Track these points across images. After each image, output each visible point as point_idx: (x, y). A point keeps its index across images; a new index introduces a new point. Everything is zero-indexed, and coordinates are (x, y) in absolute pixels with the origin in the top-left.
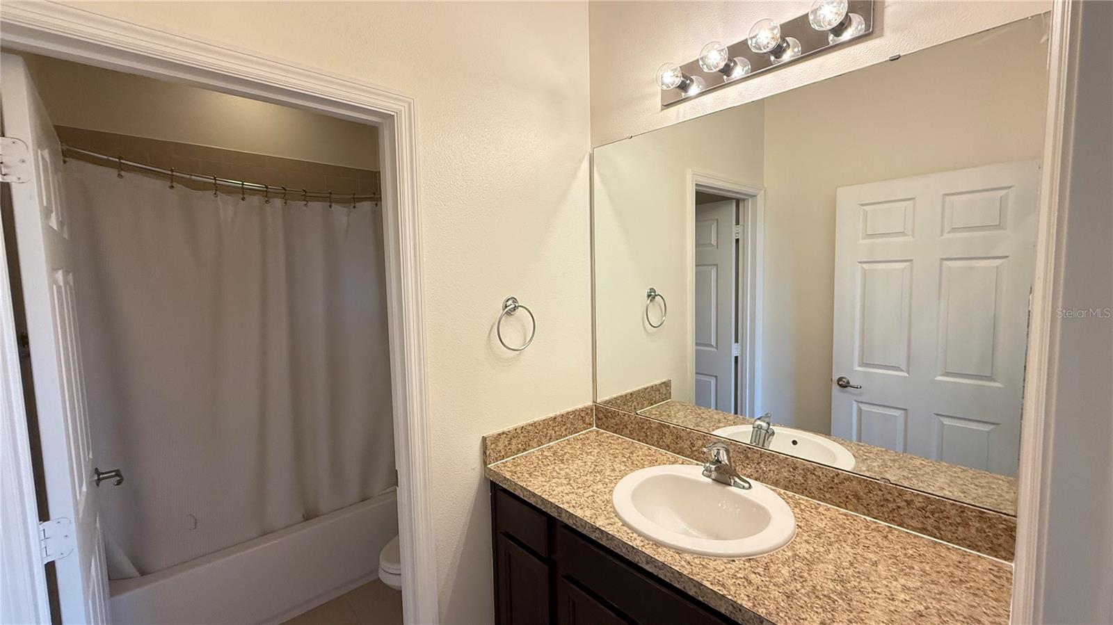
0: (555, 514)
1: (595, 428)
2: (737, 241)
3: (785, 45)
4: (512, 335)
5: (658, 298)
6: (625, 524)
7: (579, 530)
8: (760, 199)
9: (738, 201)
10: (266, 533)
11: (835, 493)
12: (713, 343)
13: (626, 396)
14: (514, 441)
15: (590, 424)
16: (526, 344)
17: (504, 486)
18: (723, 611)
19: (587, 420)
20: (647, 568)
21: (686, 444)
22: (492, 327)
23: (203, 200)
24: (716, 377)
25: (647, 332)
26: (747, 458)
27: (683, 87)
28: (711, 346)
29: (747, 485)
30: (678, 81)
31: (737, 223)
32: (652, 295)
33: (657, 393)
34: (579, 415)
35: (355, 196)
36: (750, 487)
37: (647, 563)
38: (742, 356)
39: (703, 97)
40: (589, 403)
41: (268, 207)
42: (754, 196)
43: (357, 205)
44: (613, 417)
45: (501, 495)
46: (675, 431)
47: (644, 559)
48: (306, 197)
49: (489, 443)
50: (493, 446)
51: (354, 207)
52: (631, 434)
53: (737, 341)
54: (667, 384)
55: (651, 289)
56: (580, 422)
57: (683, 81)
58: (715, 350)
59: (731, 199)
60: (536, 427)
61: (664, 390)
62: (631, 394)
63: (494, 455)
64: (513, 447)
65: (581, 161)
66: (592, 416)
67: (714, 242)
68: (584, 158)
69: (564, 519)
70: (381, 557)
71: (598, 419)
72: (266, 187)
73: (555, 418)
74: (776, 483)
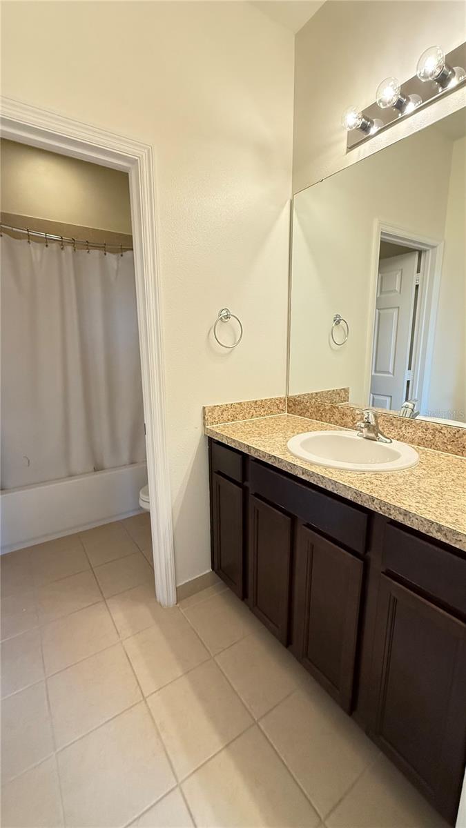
0: (246, 452)
1: (286, 413)
2: (417, 286)
3: (450, 73)
4: (225, 337)
5: (342, 322)
6: (292, 454)
7: (261, 459)
8: (439, 250)
9: (420, 252)
10: (71, 475)
11: (456, 445)
12: (391, 371)
13: (312, 394)
14: (225, 413)
15: (283, 411)
16: (236, 344)
17: (216, 439)
18: (349, 498)
19: (281, 407)
20: (303, 477)
21: (349, 419)
22: (211, 329)
23: (20, 245)
24: (391, 397)
25: (332, 349)
26: (393, 425)
27: (365, 128)
28: (389, 373)
29: (389, 441)
30: (360, 123)
31: (418, 271)
32: (338, 321)
33: (338, 396)
34: (275, 402)
35: (123, 247)
36: (391, 442)
37: (303, 474)
38: (413, 381)
39: (380, 135)
40: (283, 396)
41: (63, 253)
42: (433, 247)
43: (124, 254)
44: (299, 405)
45: (215, 445)
46: (342, 410)
47: (301, 472)
48: (88, 246)
49: (207, 411)
50: (210, 414)
51: (122, 255)
52: (311, 416)
53: (410, 368)
54: (346, 390)
55: (337, 315)
56: (276, 408)
57: (363, 123)
58: (392, 376)
59: (413, 250)
60: (241, 405)
61: (343, 394)
62: (316, 393)
63: (210, 420)
64: (225, 417)
65: (283, 206)
66: (284, 405)
67: (397, 289)
68: (286, 203)
69: (253, 454)
70: (141, 493)
71: (289, 406)
72: (62, 238)
73: (256, 402)
74: (412, 442)
